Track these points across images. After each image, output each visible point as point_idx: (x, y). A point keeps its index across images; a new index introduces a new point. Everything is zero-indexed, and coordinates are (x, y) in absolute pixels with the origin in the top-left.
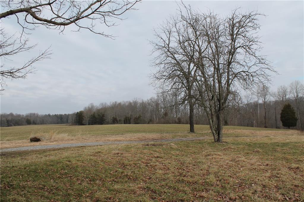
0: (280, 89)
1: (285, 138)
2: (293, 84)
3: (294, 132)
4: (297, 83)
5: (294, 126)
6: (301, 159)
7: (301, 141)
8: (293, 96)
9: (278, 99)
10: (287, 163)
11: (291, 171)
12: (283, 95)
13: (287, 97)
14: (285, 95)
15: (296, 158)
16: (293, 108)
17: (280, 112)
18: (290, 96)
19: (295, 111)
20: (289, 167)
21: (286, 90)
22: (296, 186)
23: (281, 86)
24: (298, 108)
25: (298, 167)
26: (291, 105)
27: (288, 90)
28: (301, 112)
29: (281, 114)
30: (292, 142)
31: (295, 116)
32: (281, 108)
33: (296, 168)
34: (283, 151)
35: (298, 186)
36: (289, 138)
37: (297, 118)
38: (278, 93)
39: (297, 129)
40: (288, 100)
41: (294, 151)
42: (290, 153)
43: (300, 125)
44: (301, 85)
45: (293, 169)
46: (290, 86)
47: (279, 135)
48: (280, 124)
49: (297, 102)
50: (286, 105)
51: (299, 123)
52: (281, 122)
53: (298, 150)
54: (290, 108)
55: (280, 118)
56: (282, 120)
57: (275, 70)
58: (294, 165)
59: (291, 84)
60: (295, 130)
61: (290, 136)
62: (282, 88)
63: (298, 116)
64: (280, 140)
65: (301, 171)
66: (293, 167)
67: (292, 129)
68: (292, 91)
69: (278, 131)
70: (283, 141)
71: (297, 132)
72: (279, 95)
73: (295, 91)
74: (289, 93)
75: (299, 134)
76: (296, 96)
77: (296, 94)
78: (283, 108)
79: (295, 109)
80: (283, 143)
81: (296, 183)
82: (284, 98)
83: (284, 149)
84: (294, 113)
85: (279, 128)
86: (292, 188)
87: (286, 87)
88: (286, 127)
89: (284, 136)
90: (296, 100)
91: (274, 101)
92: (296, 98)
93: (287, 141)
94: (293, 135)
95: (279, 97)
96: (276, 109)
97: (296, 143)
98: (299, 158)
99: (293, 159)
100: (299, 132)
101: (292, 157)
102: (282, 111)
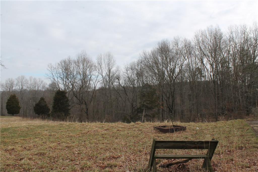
0: (8, 81)
1: (7, 124)
2: (20, 78)
3: (17, 118)
4: (23, 77)
5: (17, 114)
6: (17, 141)
7: (21, 126)
8: (19, 88)
9: (5, 90)
10: (5, 146)
11: (7, 152)
12: (10, 87)
13: (14, 88)
14: (12, 87)
15: (13, 141)
16: (17, 98)
17: (6, 101)
18: (16, 88)
19: (19, 101)
20: (5, 150)
21: (13, 83)
22: (8, 165)
23: (9, 79)
24: (22, 98)
25: (13, 148)
26: (16, 95)
27: (15, 83)
28: (24, 102)
29: (7, 103)
30: (13, 128)
31: (19, 105)
32: (8, 98)
33: (12, 150)
34: (3, 135)
35: (10, 165)
36: (11, 124)
37: (21, 107)
38: (6, 84)
39: (20, 116)
40: (14, 91)
41: (13, 135)
42: (9, 137)
43: (23, 112)
44: (26, 79)
45: (9, 150)
46: (17, 80)
47: (3, 122)
48: (6, 111)
49: (22, 94)
50: (12, 96)
51: (21, 111)
52: (7, 110)
53: (16, 133)
54: (15, 98)
55: (5, 106)
56: (7, 108)
57: (3, 64)
58: (10, 147)
59: (18, 78)
60: (18, 117)
61: (13, 122)
62: (10, 80)
63: (21, 105)
64: (2, 126)
65: (15, 151)
66: (9, 149)
67: (16, 116)
68: (18, 84)
69: (3, 118)
70: (6, 126)
71: (19, 119)
72: (7, 86)
73: (20, 84)
74: (15, 85)
75: (21, 120)
76: (21, 88)
77: (21, 87)
78: (9, 98)
79: (20, 99)
80: (5, 129)
81: (9, 162)
82: (11, 89)
83: (4, 133)
84: (18, 102)
85: (4, 115)
86: (4, 168)
87: (13, 80)
88: (11, 115)
89: (7, 122)
90: (21, 91)
91: (2, 91)
92: (21, 90)
93: (10, 126)
94: (15, 121)
95: (6, 88)
96: (3, 99)
97: (16, 128)
98: (16, 140)
99: (11, 142)
100: (21, 118)
101: (10, 140)
102: (8, 100)
